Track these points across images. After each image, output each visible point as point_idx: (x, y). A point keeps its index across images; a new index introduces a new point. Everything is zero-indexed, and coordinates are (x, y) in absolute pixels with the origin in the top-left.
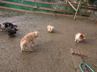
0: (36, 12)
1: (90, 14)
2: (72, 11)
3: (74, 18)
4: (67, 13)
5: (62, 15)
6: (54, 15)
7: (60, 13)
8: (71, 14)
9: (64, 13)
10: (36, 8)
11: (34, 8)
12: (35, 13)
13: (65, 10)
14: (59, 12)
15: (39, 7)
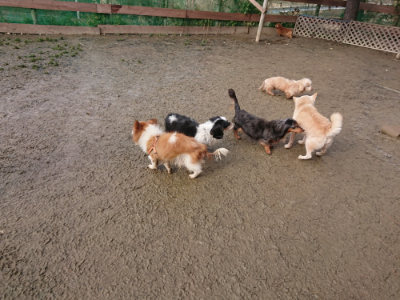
0: (109, 29)
1: (296, 17)
2: (242, 12)
3: (257, 40)
4: (226, 21)
5: (210, 29)
6: (181, 33)
7: (201, 22)
8: (239, 24)
9: (217, 23)
10: (109, 11)
11: (98, 14)
12: (104, 32)
13: (217, 11)
14: (198, 20)
15: (120, 7)
